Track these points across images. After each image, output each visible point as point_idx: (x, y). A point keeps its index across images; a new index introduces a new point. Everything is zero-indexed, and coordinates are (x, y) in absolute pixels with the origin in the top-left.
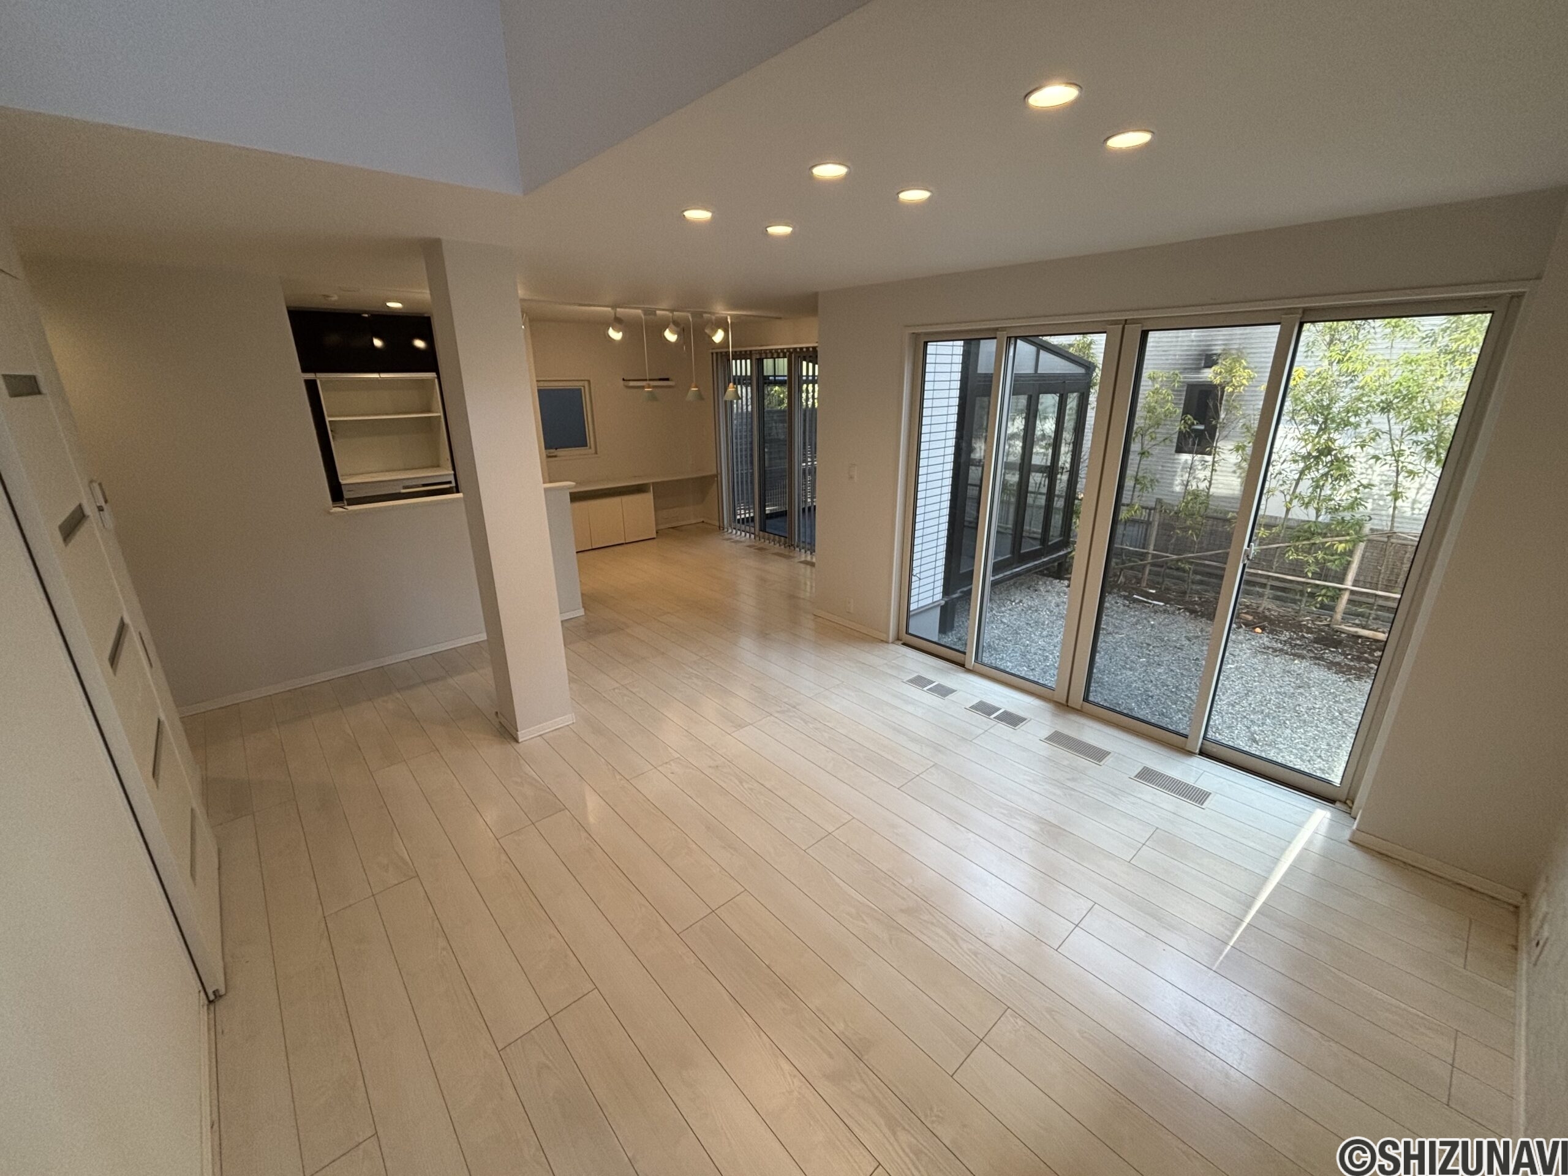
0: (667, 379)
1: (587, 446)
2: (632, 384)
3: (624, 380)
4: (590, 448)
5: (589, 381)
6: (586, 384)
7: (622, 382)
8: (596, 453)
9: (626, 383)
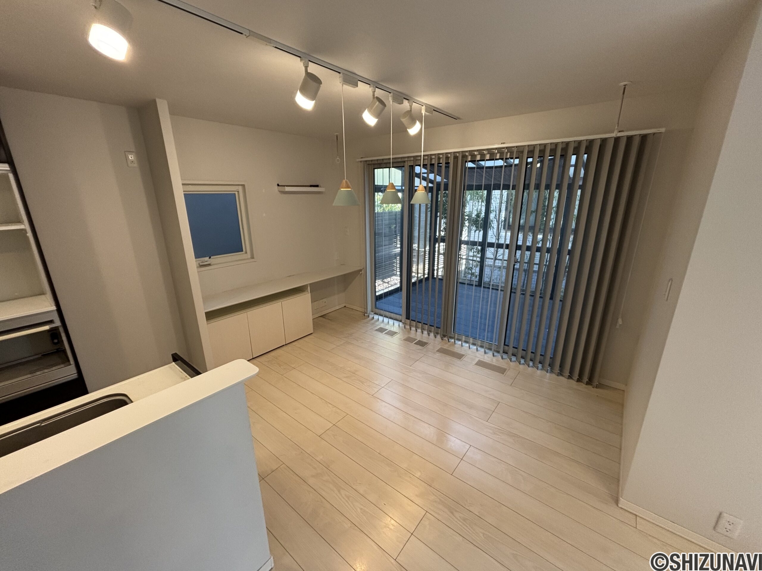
0: (317, 186)
1: (242, 251)
2: (287, 189)
3: (278, 185)
4: (246, 253)
5: (243, 186)
6: (240, 189)
7: (277, 187)
8: (252, 257)
9: (281, 188)
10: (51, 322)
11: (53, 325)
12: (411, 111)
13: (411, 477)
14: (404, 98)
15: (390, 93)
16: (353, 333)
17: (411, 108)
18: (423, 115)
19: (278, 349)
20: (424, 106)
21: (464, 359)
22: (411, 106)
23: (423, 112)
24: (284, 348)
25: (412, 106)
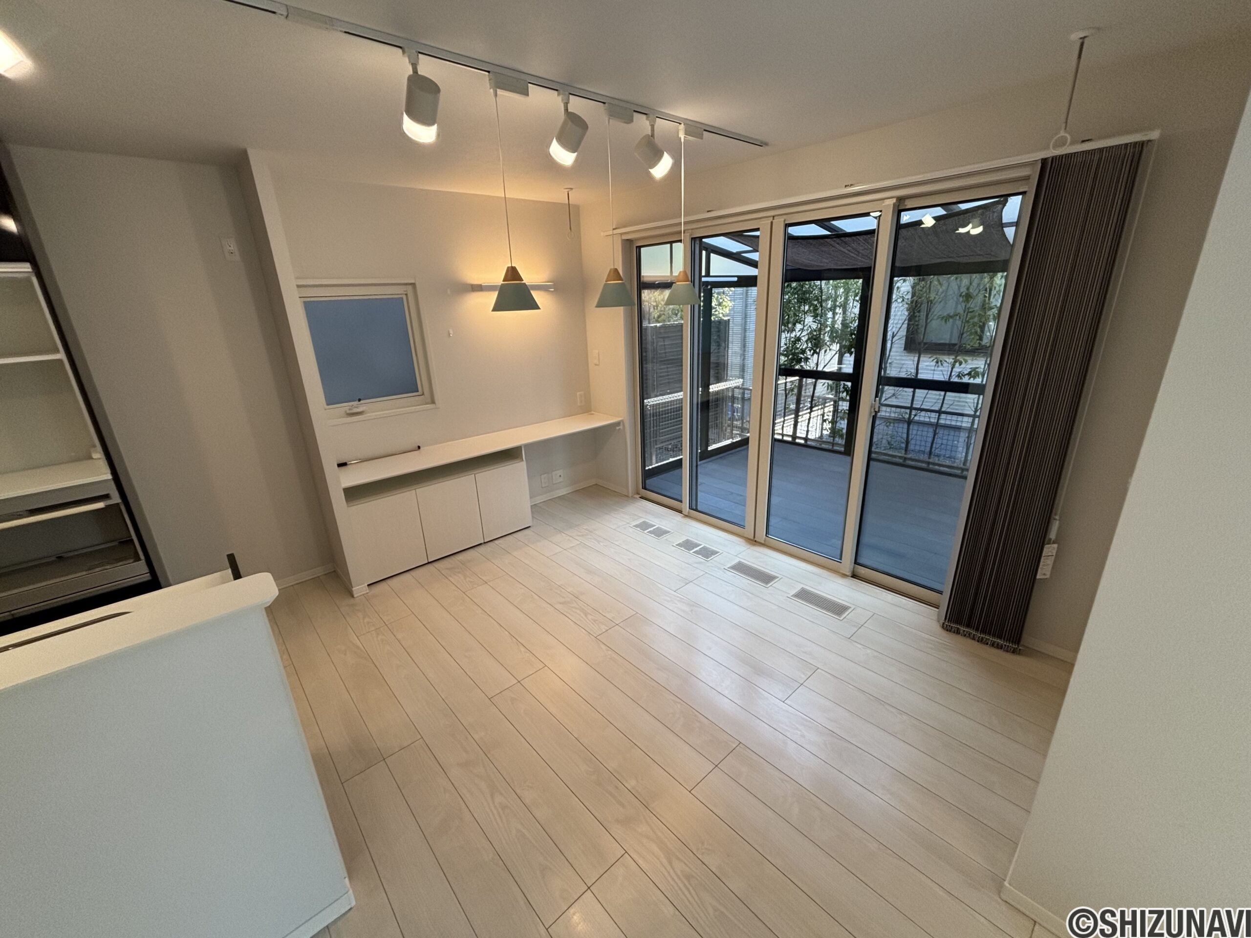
1: (416, 391)
4: (423, 394)
5: (413, 285)
8: (433, 402)
10: (106, 497)
11: (109, 502)
12: (653, 135)
13: (617, 787)
14: (635, 111)
15: (604, 103)
16: (595, 530)
17: (653, 130)
18: (682, 140)
19: (472, 550)
20: (682, 125)
21: (774, 585)
22: (653, 126)
23: (682, 136)
24: (481, 549)
25: (655, 127)
